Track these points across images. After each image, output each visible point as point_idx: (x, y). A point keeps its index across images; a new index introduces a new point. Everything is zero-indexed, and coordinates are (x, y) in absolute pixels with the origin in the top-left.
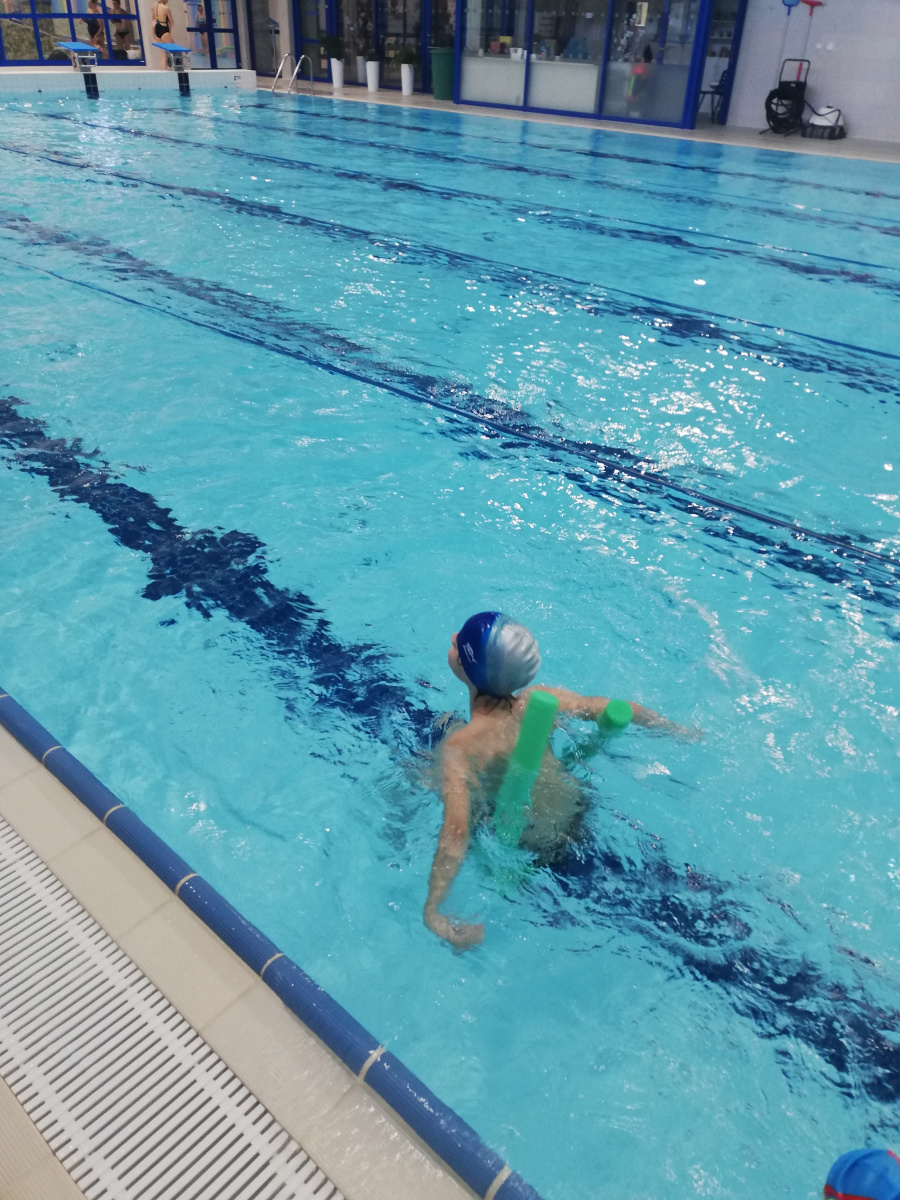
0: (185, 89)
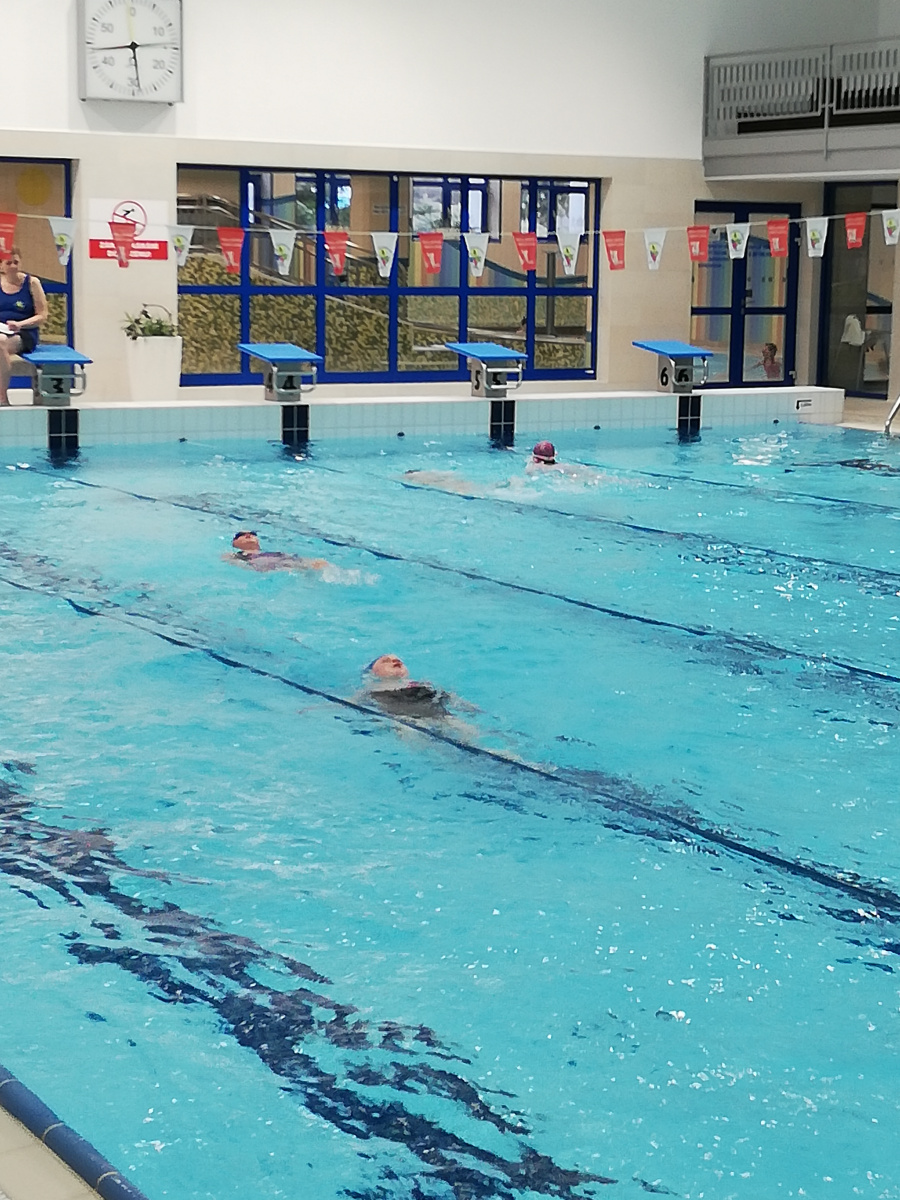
0: (689, 427)
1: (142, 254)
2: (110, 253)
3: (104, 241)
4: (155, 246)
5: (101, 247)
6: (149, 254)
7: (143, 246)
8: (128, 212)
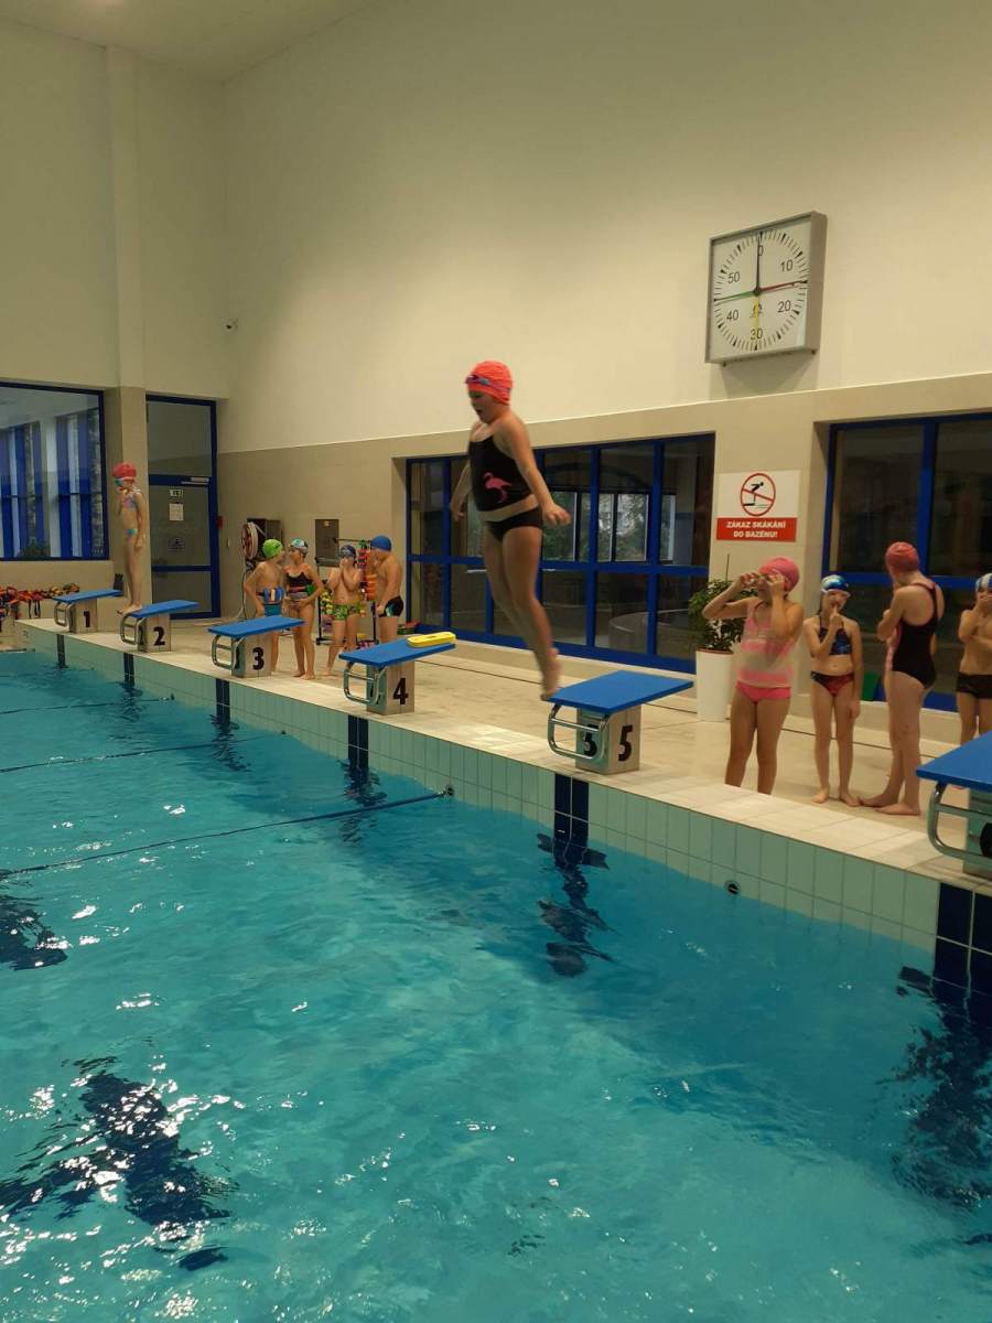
1: (767, 534)
2: (736, 534)
3: (731, 520)
4: (781, 525)
5: (729, 526)
6: (775, 534)
7: (770, 525)
8: (757, 487)
